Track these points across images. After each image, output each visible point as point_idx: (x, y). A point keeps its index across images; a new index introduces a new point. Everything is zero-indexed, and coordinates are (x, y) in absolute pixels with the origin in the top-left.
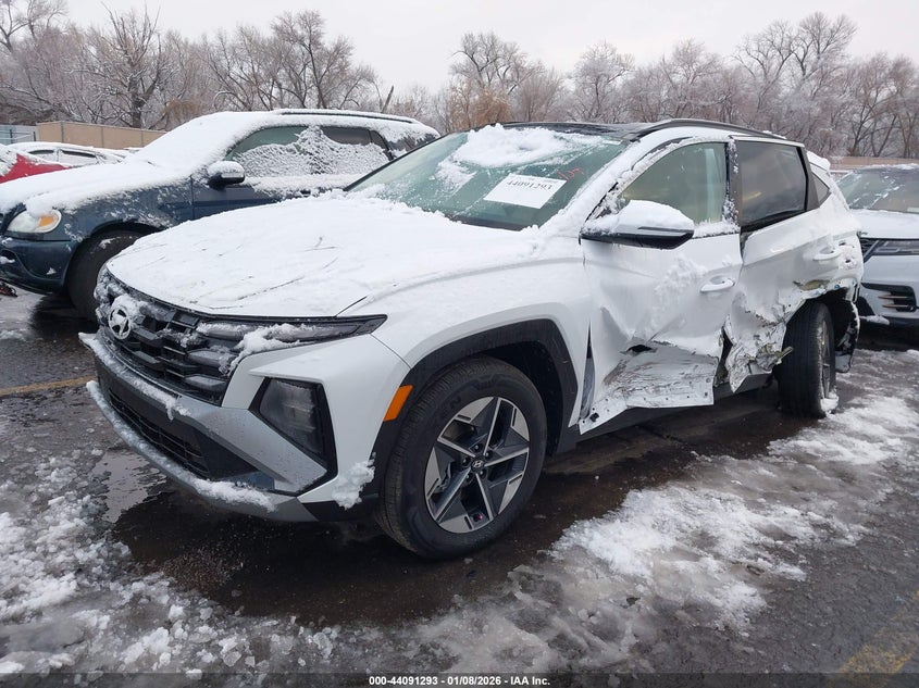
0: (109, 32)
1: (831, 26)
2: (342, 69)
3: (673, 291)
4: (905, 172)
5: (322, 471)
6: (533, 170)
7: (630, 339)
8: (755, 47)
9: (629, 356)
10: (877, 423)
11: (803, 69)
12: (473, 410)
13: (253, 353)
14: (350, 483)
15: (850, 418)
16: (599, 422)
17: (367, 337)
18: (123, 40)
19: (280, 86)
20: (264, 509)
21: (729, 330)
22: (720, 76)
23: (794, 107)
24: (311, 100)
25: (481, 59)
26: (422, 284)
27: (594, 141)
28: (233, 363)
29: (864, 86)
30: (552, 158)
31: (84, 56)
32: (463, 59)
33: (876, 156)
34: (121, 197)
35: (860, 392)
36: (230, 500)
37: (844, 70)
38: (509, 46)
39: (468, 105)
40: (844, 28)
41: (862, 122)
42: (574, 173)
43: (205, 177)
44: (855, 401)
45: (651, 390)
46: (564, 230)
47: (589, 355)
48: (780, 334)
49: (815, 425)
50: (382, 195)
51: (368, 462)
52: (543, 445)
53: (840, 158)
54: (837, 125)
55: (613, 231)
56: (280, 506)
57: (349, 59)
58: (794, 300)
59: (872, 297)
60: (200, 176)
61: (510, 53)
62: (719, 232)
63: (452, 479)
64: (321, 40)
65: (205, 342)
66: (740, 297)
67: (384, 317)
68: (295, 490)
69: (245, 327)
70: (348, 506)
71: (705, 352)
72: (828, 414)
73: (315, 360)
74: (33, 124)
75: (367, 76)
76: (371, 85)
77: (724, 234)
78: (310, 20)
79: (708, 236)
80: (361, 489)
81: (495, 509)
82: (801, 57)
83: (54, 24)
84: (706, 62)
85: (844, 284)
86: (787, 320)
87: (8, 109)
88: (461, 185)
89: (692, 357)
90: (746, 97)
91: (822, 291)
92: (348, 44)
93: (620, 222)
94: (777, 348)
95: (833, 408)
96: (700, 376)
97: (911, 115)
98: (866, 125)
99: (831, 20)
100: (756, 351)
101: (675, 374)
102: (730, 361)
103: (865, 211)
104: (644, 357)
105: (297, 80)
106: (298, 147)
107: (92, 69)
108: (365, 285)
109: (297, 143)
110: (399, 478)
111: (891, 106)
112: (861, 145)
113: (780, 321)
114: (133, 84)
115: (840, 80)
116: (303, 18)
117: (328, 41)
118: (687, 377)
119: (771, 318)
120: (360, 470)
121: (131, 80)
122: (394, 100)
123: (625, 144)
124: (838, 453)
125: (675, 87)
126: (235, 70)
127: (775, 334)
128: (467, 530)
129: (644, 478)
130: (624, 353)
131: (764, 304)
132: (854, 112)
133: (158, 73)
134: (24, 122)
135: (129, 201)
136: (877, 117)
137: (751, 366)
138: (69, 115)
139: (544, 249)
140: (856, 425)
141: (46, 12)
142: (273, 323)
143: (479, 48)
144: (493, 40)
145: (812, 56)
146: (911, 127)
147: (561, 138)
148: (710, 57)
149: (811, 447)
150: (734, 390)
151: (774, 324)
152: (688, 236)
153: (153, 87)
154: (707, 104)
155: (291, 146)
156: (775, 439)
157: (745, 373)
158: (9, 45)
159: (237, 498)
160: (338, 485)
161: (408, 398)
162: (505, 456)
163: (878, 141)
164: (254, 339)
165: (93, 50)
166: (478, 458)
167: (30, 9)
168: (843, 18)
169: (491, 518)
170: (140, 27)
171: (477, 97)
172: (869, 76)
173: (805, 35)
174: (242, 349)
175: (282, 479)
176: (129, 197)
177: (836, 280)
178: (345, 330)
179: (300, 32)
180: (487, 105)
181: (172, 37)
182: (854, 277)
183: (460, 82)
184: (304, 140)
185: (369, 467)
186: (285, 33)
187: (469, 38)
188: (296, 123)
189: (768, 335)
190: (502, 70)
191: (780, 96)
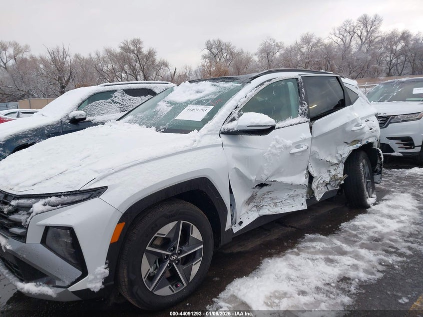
0: (48, 57)
1: (371, 19)
2: (153, 62)
3: (274, 155)
4: (403, 82)
5: (80, 273)
6: (199, 102)
7: (254, 181)
8: (338, 32)
9: (257, 190)
10: (396, 208)
11: (361, 40)
12: (166, 230)
13: (37, 214)
14: (95, 279)
15: (382, 207)
16: (243, 226)
17: (97, 199)
18: (54, 60)
19: (126, 72)
20: (51, 296)
21: (311, 170)
22: (323, 47)
23: (359, 57)
24: (140, 77)
25: (215, 51)
26: (129, 167)
27: (229, 85)
28: (28, 220)
29: (390, 45)
30: (209, 95)
31: (37, 68)
32: (207, 52)
33: (400, 75)
34: (27, 133)
35: (388, 192)
36: (33, 293)
37: (380, 38)
38: (227, 44)
39: (210, 72)
40: (377, 20)
41: (391, 61)
42: (218, 102)
43: (68, 119)
44: (386, 197)
45: (272, 205)
46: (211, 131)
47: (231, 192)
48: (341, 168)
49: (365, 212)
50: (130, 122)
51: (104, 266)
52: (211, 242)
53: (383, 78)
54: (380, 63)
55: (235, 129)
56: (59, 294)
57: (155, 57)
58: (346, 151)
59: (393, 144)
60: (65, 119)
61: (228, 47)
62: (297, 123)
63: (160, 268)
64: (142, 50)
65: (16, 210)
66: (315, 153)
67: (106, 188)
68: (66, 285)
69: (33, 200)
70: (96, 290)
71: (298, 183)
72: (371, 206)
73: (69, 215)
74: (17, 101)
75: (165, 64)
76: (167, 68)
77: (300, 123)
78: (136, 42)
79: (291, 125)
80: (103, 281)
81: (187, 279)
82: (360, 34)
83: (25, 56)
84: (316, 41)
85: (370, 140)
86: (344, 161)
87: (5, 96)
88: (166, 113)
89: (291, 186)
90: (336, 55)
91: (359, 145)
92: (154, 51)
93: (239, 124)
94: (341, 175)
95: (374, 202)
96: (298, 195)
97: (413, 55)
98: (393, 61)
99: (371, 17)
100: (329, 178)
101: (285, 195)
102: (314, 186)
103: (386, 102)
104: (265, 189)
105: (133, 69)
106: (113, 101)
107: (42, 75)
108: (96, 171)
109: (112, 99)
110: (125, 272)
111: (403, 52)
112: (392, 71)
113: (340, 162)
114: (60, 79)
115: (378, 43)
116: (133, 42)
117: (145, 50)
118: (291, 196)
119: (335, 161)
120: (100, 271)
121: (59, 77)
122: (177, 74)
123: (243, 85)
124: (375, 227)
125: (303, 54)
126: (105, 68)
127: (339, 169)
128: (172, 293)
129: (273, 251)
130: (253, 188)
131: (330, 155)
132: (387, 56)
133: (71, 72)
134: (13, 101)
135: (31, 134)
136: (398, 57)
137: (328, 186)
138: (33, 95)
139: (199, 141)
140: (386, 211)
141: (21, 52)
142: (47, 197)
143: (214, 46)
144: (220, 42)
145: (365, 34)
146: (414, 60)
147: (215, 85)
148: (318, 39)
149: (361, 225)
150: (318, 200)
151: (337, 164)
152: (273, 128)
153: (69, 79)
154: (318, 60)
155: (109, 100)
156: (344, 222)
157: (324, 190)
158: (6, 68)
159: (37, 292)
160: (89, 280)
161: (123, 230)
162: (189, 251)
163: (400, 68)
164: (38, 206)
165: (41, 66)
166: (173, 255)
167: (14, 51)
168: (376, 15)
169: (185, 285)
170: (61, 54)
171: (214, 69)
172: (391, 39)
173: (360, 24)
174: (32, 212)
175: (59, 280)
176: (31, 132)
177: (366, 139)
178: (85, 196)
179: (132, 48)
180: (219, 71)
181: (77, 56)
182: (376, 136)
183: (206, 63)
184: (115, 97)
185: (105, 268)
186: (126, 49)
187: (209, 42)
188: (111, 89)
189: (335, 169)
190: (225, 55)
191: (352, 53)
